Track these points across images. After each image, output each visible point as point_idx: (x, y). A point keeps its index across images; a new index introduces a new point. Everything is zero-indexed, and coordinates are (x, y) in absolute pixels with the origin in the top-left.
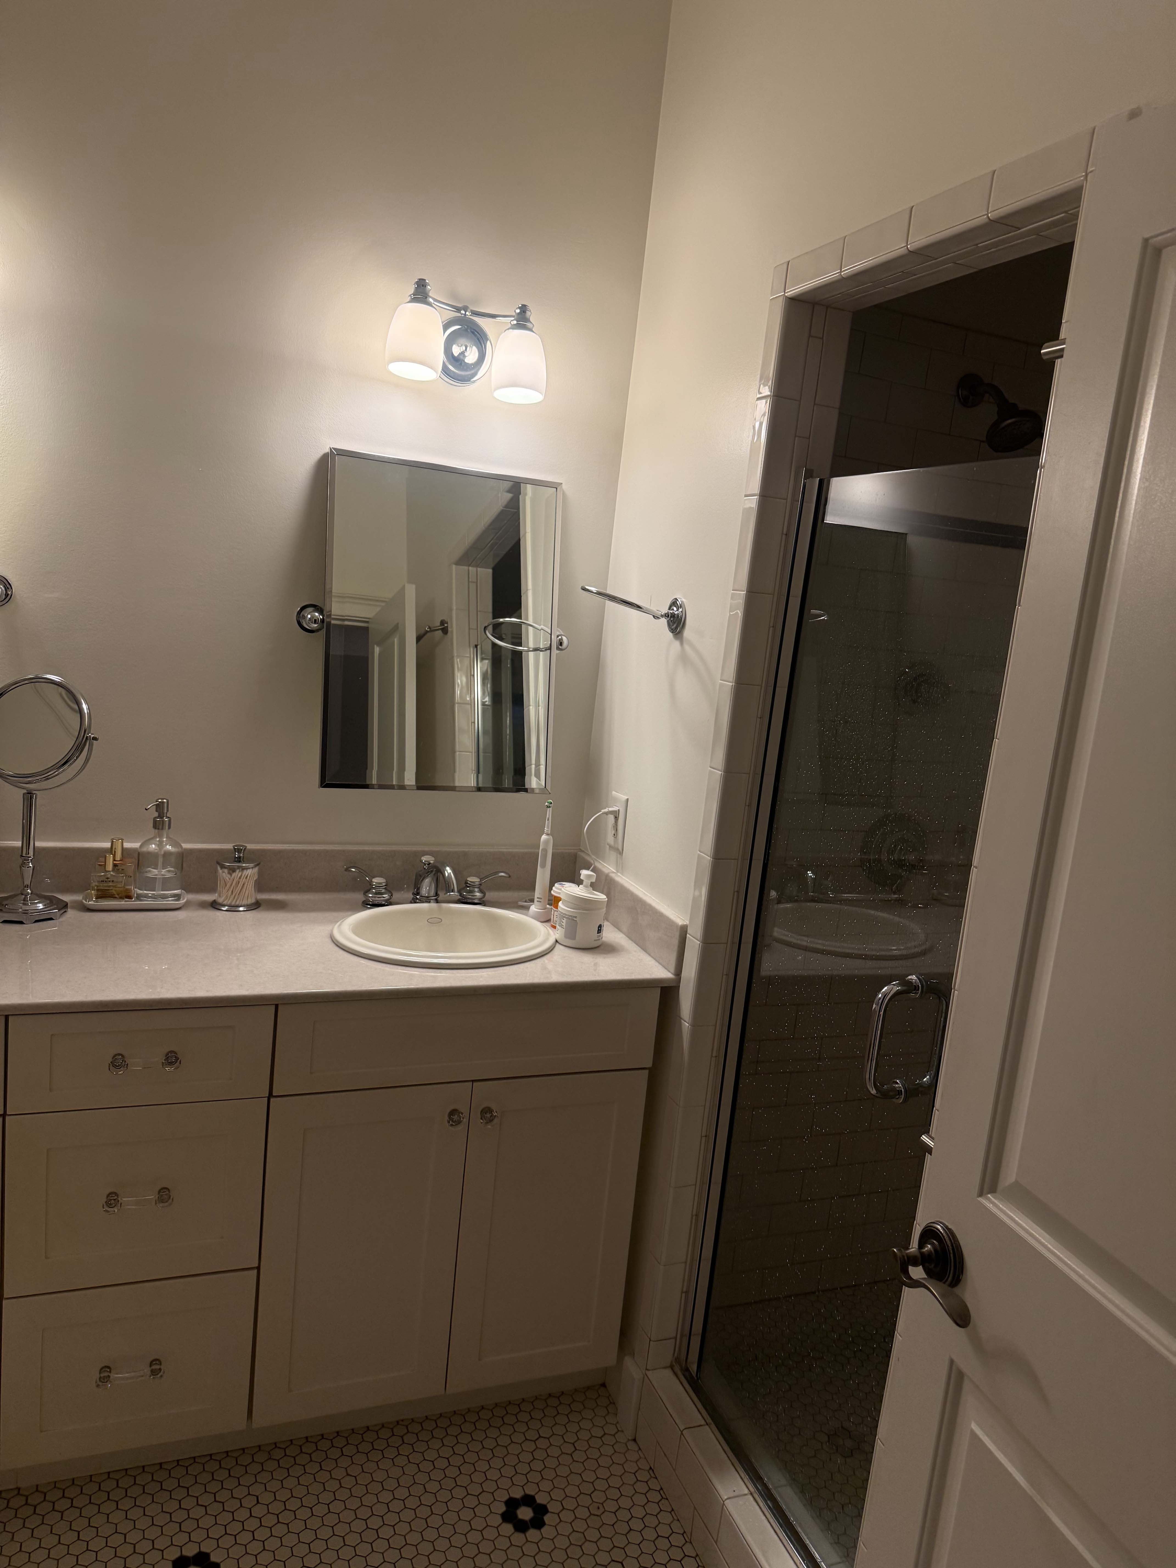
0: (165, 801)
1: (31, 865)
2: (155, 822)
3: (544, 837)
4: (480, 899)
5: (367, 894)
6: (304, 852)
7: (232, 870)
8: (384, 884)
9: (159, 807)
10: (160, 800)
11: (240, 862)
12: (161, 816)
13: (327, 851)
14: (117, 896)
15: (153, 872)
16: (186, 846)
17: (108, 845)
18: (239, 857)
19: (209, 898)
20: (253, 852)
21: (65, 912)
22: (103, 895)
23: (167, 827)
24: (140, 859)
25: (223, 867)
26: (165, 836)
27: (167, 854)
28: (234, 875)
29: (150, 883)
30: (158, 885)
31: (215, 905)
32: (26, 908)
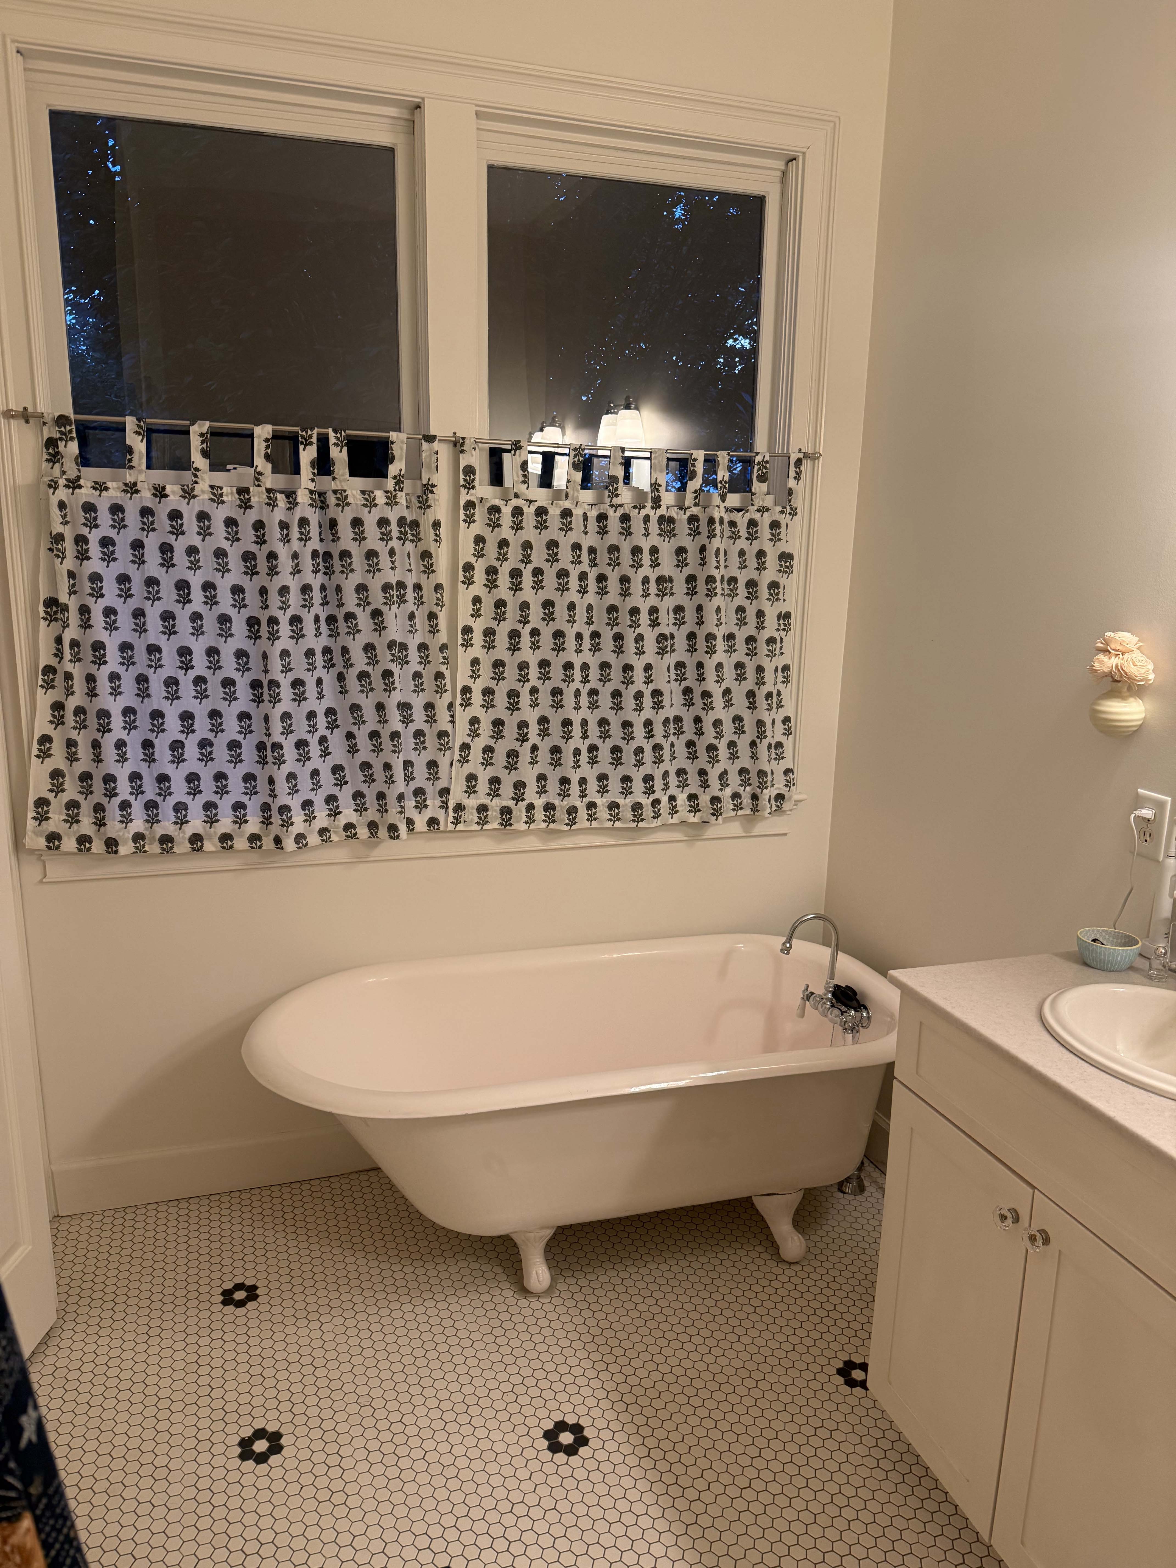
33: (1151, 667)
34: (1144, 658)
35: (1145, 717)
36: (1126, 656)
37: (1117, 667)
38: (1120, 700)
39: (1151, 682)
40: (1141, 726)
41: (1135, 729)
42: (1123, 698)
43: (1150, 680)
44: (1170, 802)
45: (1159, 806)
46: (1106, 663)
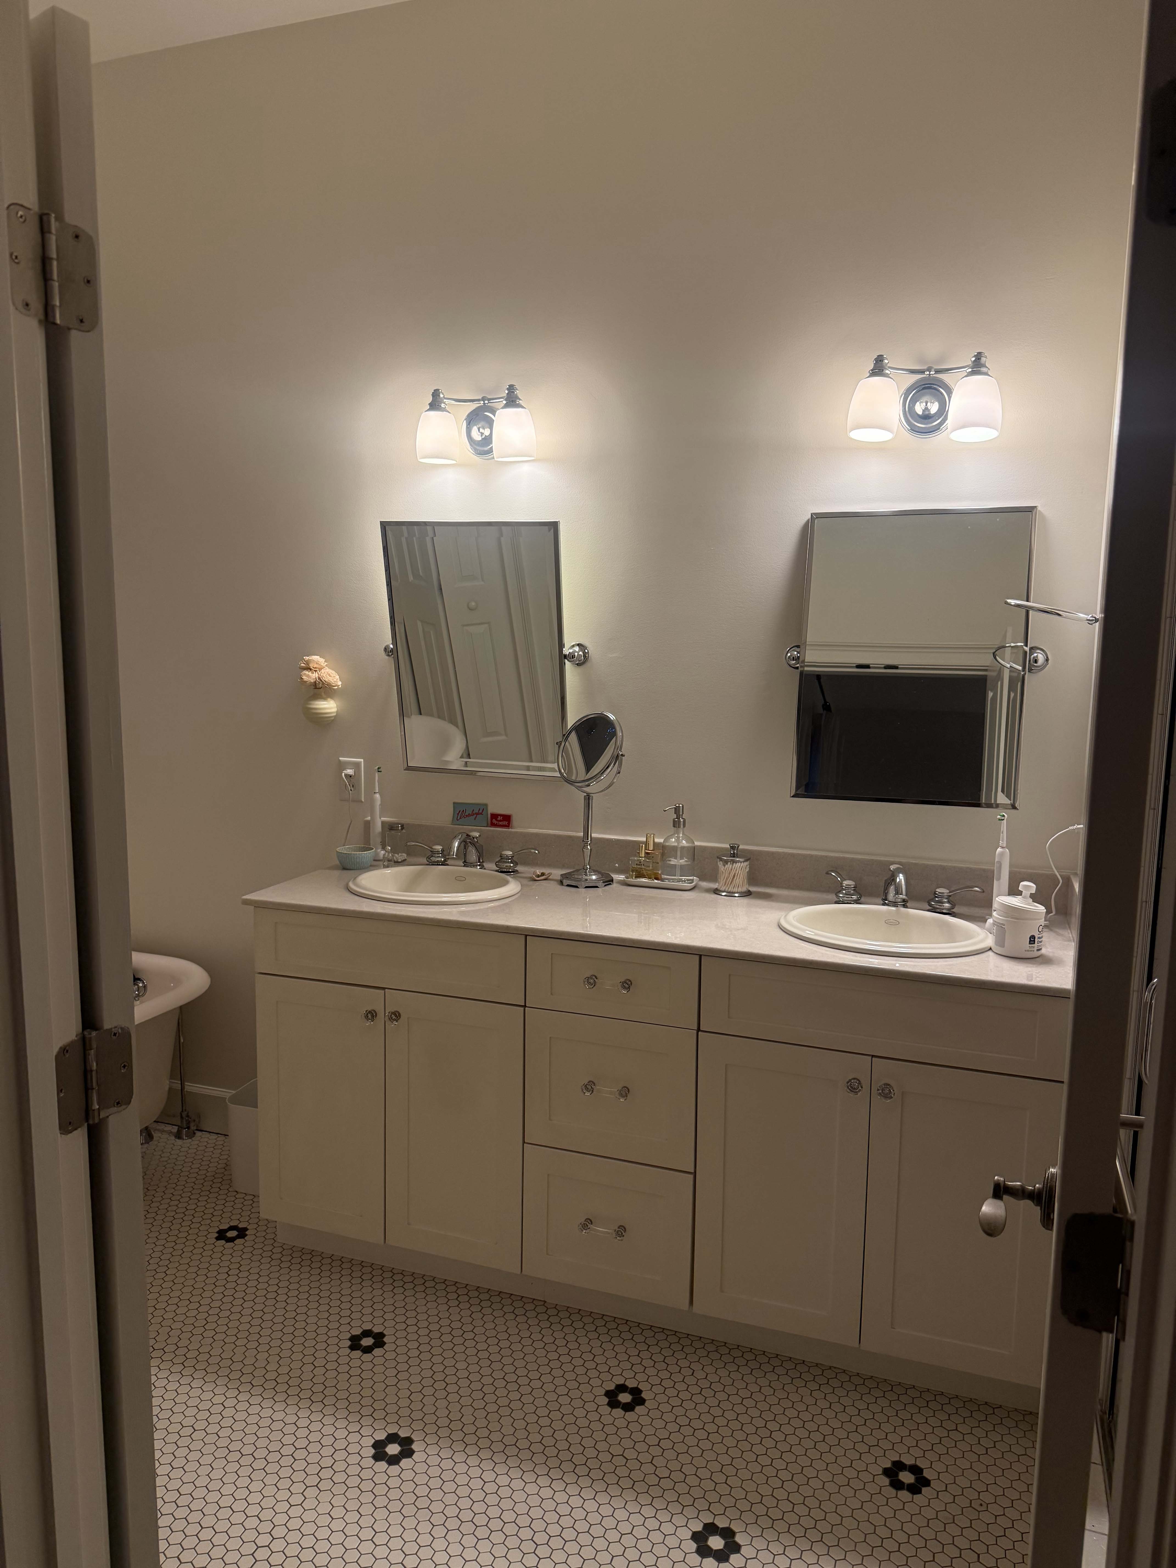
0: (681, 805)
1: (589, 848)
2: (674, 821)
3: (999, 850)
4: (948, 909)
5: (838, 894)
6: (793, 855)
7: (726, 862)
8: (852, 886)
9: (677, 810)
10: (677, 805)
11: (734, 857)
12: (678, 818)
13: (812, 856)
14: (647, 876)
15: (673, 862)
16: (697, 843)
17: (644, 839)
18: (734, 853)
19: (714, 886)
20: (744, 850)
21: (610, 884)
22: (640, 875)
23: (682, 826)
24: (664, 851)
25: (721, 860)
26: (681, 833)
27: (683, 848)
28: (726, 866)
29: (672, 870)
30: (678, 872)
31: (716, 892)
32: (586, 877)
33: (338, 677)
34: (333, 672)
35: (337, 712)
36: (323, 671)
37: (319, 678)
38: (322, 700)
39: (340, 687)
40: (335, 717)
41: (333, 718)
42: (325, 699)
43: (339, 685)
44: (363, 762)
45: (357, 766)
46: (310, 677)
